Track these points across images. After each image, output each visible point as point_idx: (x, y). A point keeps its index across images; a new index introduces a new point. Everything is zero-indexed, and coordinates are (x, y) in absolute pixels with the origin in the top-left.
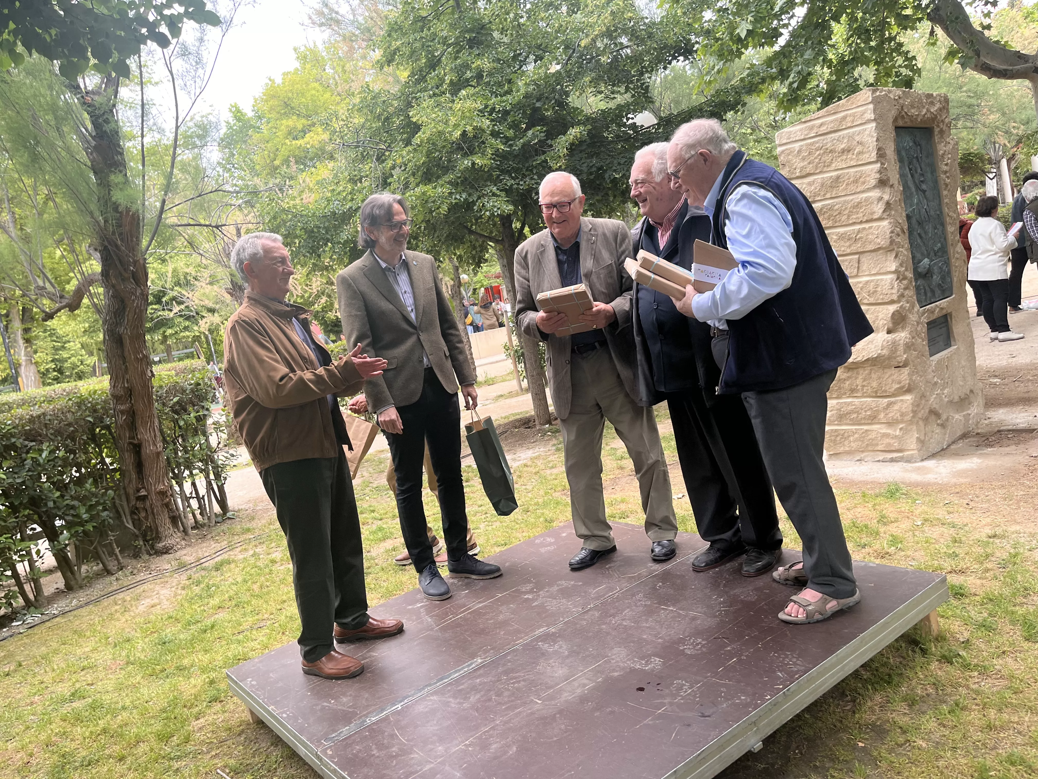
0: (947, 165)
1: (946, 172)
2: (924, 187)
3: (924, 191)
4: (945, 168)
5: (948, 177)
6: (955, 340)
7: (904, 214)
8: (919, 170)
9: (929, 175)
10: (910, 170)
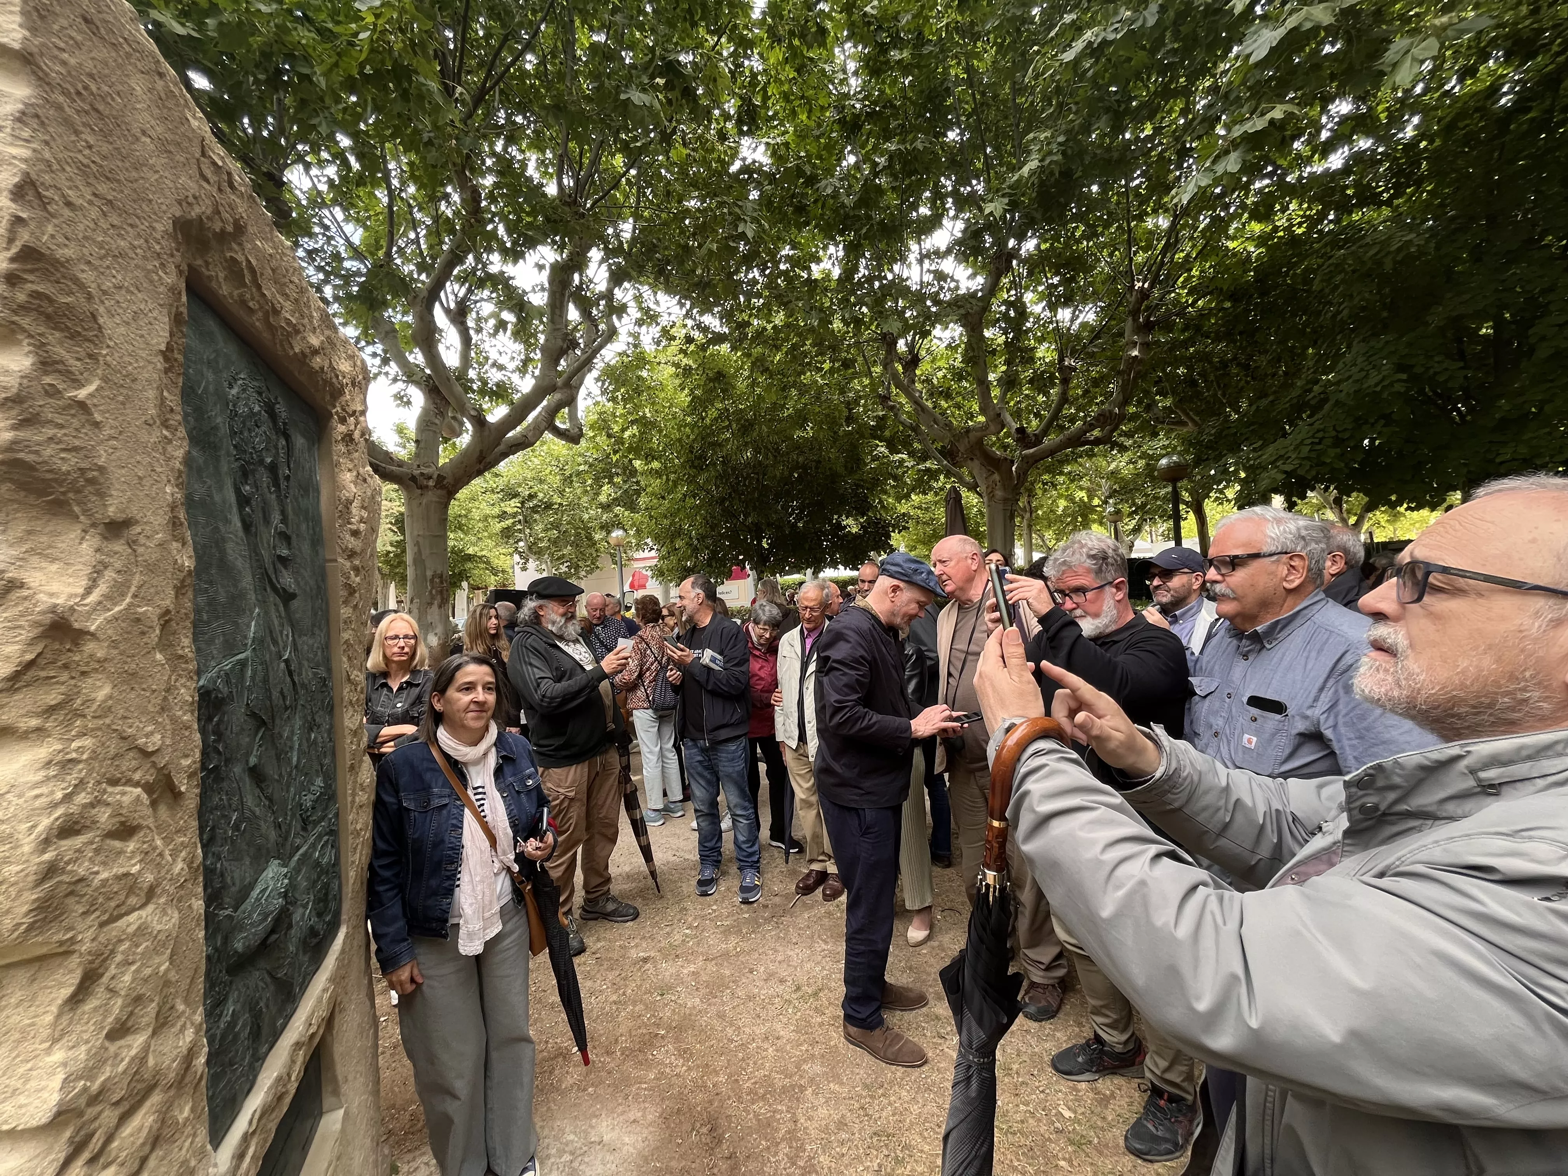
0: (355, 533)
1: (351, 554)
2: (287, 580)
3: (287, 597)
4: (352, 543)
5: (356, 569)
6: (336, 1092)
7: (186, 693)
8: (276, 518)
9: (306, 548)
10: (243, 501)
